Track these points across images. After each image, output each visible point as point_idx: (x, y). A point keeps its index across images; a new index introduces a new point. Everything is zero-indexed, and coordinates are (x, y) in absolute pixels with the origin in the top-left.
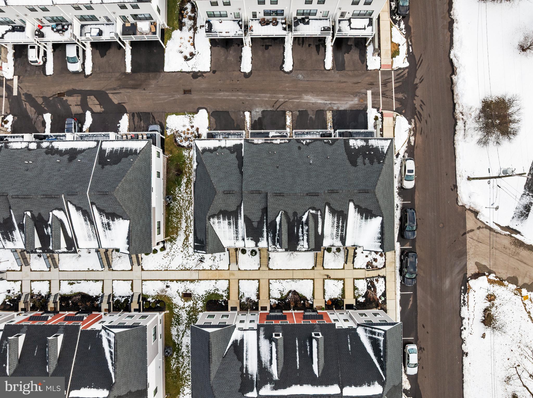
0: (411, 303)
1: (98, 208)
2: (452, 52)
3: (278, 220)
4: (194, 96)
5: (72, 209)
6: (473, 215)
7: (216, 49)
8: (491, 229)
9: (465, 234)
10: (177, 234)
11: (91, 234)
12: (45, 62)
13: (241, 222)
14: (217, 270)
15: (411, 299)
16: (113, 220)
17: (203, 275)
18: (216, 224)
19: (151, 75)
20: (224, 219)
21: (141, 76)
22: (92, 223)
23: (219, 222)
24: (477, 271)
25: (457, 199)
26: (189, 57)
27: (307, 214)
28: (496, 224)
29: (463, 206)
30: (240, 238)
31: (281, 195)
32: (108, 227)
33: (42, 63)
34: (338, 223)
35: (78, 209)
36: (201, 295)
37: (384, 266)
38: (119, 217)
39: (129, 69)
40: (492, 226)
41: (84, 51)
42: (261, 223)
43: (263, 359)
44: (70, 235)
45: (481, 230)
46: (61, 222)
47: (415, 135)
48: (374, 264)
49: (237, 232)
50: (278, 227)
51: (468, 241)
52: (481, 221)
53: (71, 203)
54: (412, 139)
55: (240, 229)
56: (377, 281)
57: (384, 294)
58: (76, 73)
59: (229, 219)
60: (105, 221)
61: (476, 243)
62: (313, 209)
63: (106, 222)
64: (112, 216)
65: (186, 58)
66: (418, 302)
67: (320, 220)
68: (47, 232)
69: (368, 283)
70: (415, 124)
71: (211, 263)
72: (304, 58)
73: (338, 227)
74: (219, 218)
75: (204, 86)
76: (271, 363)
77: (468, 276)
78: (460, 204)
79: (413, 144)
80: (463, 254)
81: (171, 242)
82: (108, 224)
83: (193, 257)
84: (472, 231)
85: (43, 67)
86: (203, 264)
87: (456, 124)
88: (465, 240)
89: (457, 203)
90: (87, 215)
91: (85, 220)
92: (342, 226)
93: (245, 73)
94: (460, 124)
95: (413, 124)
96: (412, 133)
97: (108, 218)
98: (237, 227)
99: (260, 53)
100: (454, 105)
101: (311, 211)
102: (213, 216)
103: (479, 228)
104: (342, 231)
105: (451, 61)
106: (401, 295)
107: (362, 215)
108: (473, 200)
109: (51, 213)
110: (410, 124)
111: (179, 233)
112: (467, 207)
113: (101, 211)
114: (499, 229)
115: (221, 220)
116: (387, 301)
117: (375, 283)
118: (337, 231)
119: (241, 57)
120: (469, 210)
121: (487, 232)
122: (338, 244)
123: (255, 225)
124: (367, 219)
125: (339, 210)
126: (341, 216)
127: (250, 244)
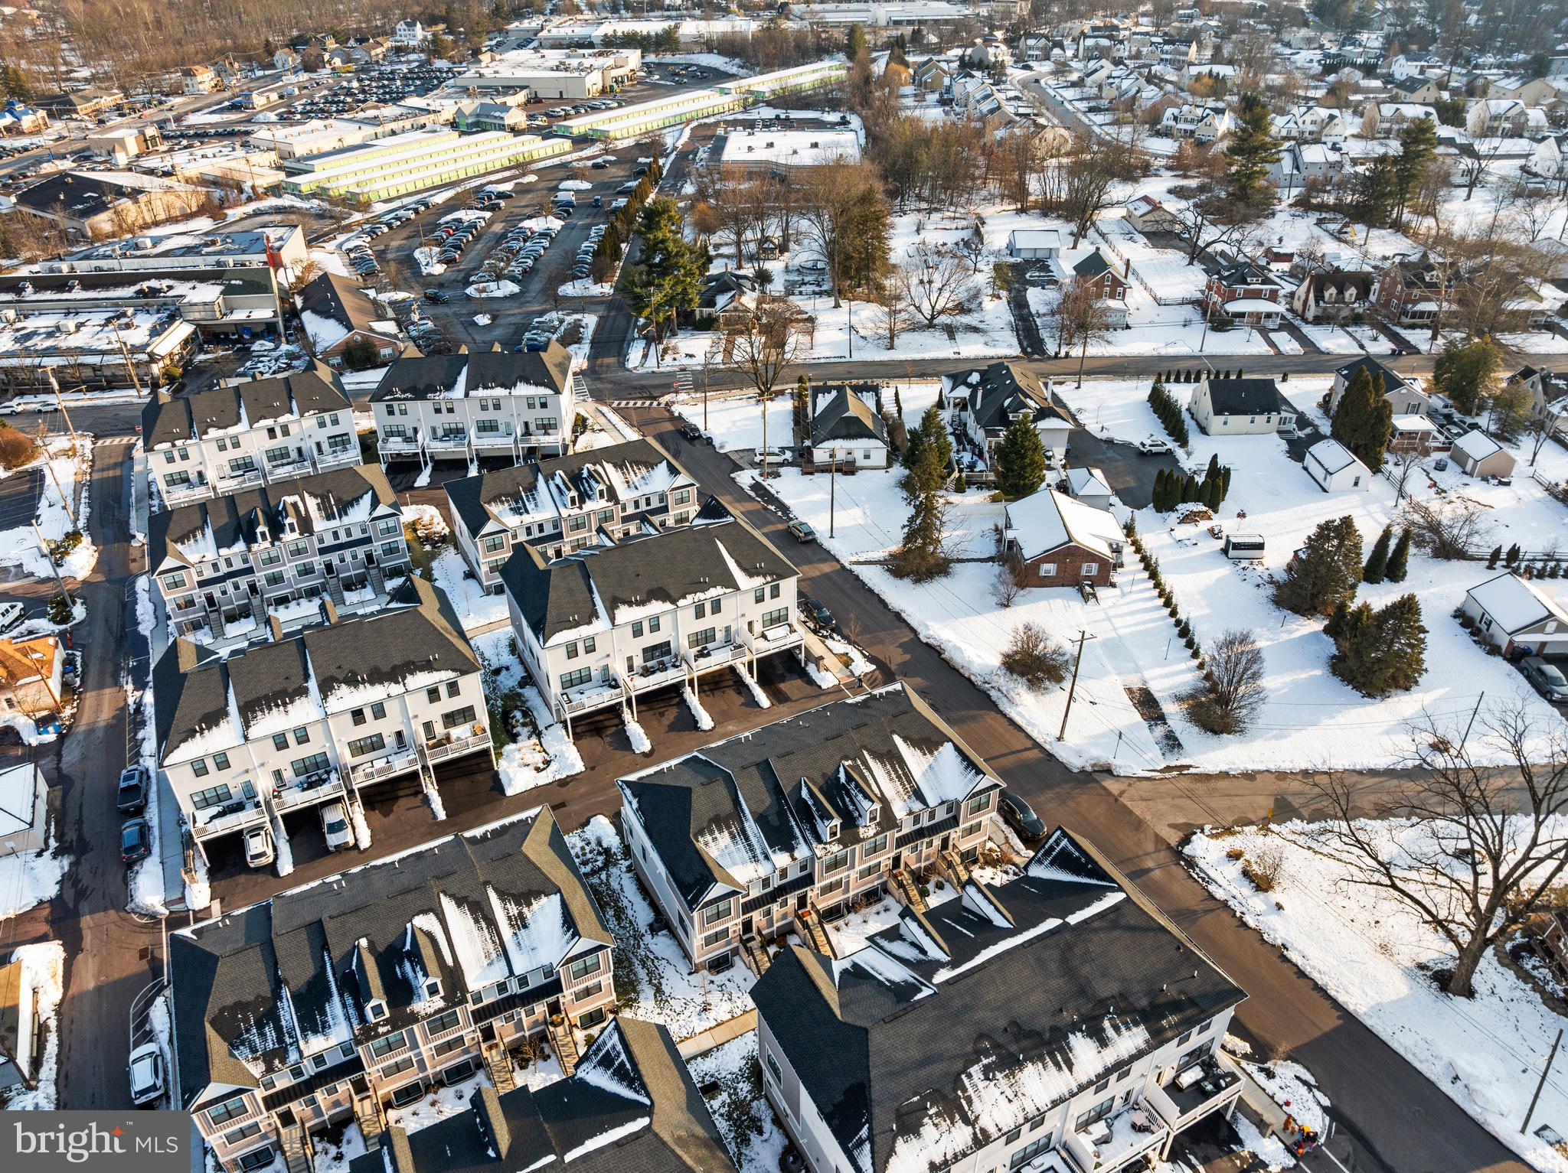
1: (496, 890)
2: (921, 637)
3: (804, 793)
4: (572, 808)
5: (448, 905)
7: (583, 742)
8: (1148, 779)
9: (1117, 799)
10: (635, 991)
11: (491, 947)
13: (751, 827)
14: (745, 1012)
16: (529, 905)
17: (721, 1035)
18: (711, 844)
19: (485, 809)
20: (721, 831)
22: (492, 923)
23: (714, 839)
24: (1181, 834)
26: (542, 766)
27: (841, 769)
28: (1149, 770)
29: (1083, 771)
30: (761, 857)
32: (520, 923)
34: (896, 772)
35: (460, 902)
36: (736, 1070)
38: (537, 894)
39: (442, 815)
40: (1149, 775)
42: (782, 815)
43: (907, 957)
44: (449, 961)
45: (1135, 785)
46: (430, 935)
49: (751, 847)
50: (810, 802)
51: (1129, 806)
52: (1125, 776)
53: (446, 894)
55: (754, 840)
59: (728, 828)
60: (514, 910)
61: (1144, 803)
62: (847, 759)
63: (516, 912)
64: (524, 897)
65: (538, 770)
67: (867, 774)
68: (402, 973)
71: (726, 1006)
72: (725, 707)
73: (899, 777)
74: (711, 833)
75: (583, 790)
76: (923, 951)
77: (1174, 845)
81: (631, 1007)
82: (521, 914)
83: (687, 1013)
84: (1123, 792)
86: (711, 1015)
87: (989, 696)
88: (1126, 805)
90: (478, 909)
91: (477, 921)
92: (905, 774)
93: (643, 754)
94: (993, 694)
97: (518, 904)
98: (747, 839)
99: (655, 724)
100: (969, 680)
101: (846, 763)
102: (701, 833)
103: (1130, 785)
104: (909, 782)
105: (927, 644)
107: (921, 749)
108: (1086, 756)
109: (409, 925)
111: (639, 988)
112: (1089, 769)
113: (503, 895)
114: (1159, 774)
115: (717, 834)
118: (902, 784)
119: (628, 738)
120: (1095, 770)
121: (1146, 784)
122: (917, 806)
123: (774, 820)
124: (931, 753)
125: (885, 750)
126: (893, 759)
127: (781, 859)
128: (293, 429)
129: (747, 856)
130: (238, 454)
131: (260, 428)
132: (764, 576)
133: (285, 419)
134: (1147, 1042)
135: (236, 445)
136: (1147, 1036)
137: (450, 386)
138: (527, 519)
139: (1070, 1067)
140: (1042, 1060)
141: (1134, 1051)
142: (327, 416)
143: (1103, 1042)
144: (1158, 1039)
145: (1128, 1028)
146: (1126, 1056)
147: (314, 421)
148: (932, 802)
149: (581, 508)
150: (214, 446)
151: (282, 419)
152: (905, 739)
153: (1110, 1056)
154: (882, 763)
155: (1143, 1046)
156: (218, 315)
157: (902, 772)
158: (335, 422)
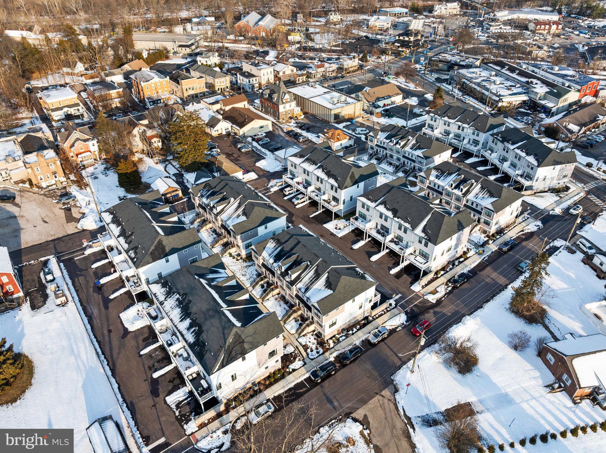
0: (301, 391)
1: (243, 210)
6: (394, 390)
7: (351, 234)
8: (397, 408)
9: (377, 394)
12: (288, 195)
13: (279, 249)
15: (304, 389)
16: (243, 215)
19: (317, 223)
21: (313, 220)
24: (361, 419)
25: (393, 374)
26: (338, 228)
28: (403, 409)
29: (393, 381)
30: (271, 256)
31: (305, 247)
32: (238, 216)
33: (287, 194)
34: (313, 279)
35: (239, 203)
37: (312, 359)
38: (246, 217)
39: (311, 216)
40: (399, 408)
41: (305, 202)
44: (225, 209)
45: (390, 402)
46: (230, 202)
47: (403, 328)
48: (309, 350)
51: (374, 399)
52: (395, 398)
54: (400, 328)
55: (275, 252)
56: (300, 360)
57: (294, 370)
58: (293, 203)
59: (276, 244)
61: (379, 405)
63: (241, 213)
64: (244, 213)
65: (336, 228)
66: (306, 395)
69: (294, 352)
70: (408, 325)
72: (384, 262)
73: (311, 281)
74: (274, 241)
77: (351, 415)
78: (392, 377)
79: (397, 330)
80: (364, 402)
84: (383, 396)
85: (286, 196)
88: (374, 397)
89: (391, 376)
90: (239, 207)
91: (236, 209)
93: (352, 248)
95: (407, 324)
96: (403, 326)
98: (275, 250)
99: (367, 247)
101: (308, 263)
103: (389, 400)
106: (302, 382)
107: (326, 284)
109: (231, 198)
110: (406, 322)
112: (395, 383)
114: (402, 413)
116: (291, 375)
117: (297, 359)
120: (395, 386)
121: (392, 407)
122: (303, 290)
123: (283, 253)
124: (326, 287)
125: (320, 272)
126: (317, 276)
127: (271, 261)
128: (465, 130)
129: (270, 252)
130: (447, 128)
131: (457, 124)
132: (425, 236)
133: (466, 126)
134: (190, 343)
135: (449, 126)
136: (192, 342)
137: (513, 144)
138: (436, 181)
139: (181, 321)
140: (182, 313)
141: (187, 339)
142: (476, 132)
143: (188, 329)
144: (191, 346)
145: (193, 336)
146: (185, 337)
147: (472, 131)
148: (307, 295)
149: (452, 189)
150: (443, 122)
151: (464, 125)
152: (328, 277)
153: (185, 332)
154: (314, 274)
155: (189, 342)
156: (538, 99)
157: (313, 281)
158: (478, 135)
